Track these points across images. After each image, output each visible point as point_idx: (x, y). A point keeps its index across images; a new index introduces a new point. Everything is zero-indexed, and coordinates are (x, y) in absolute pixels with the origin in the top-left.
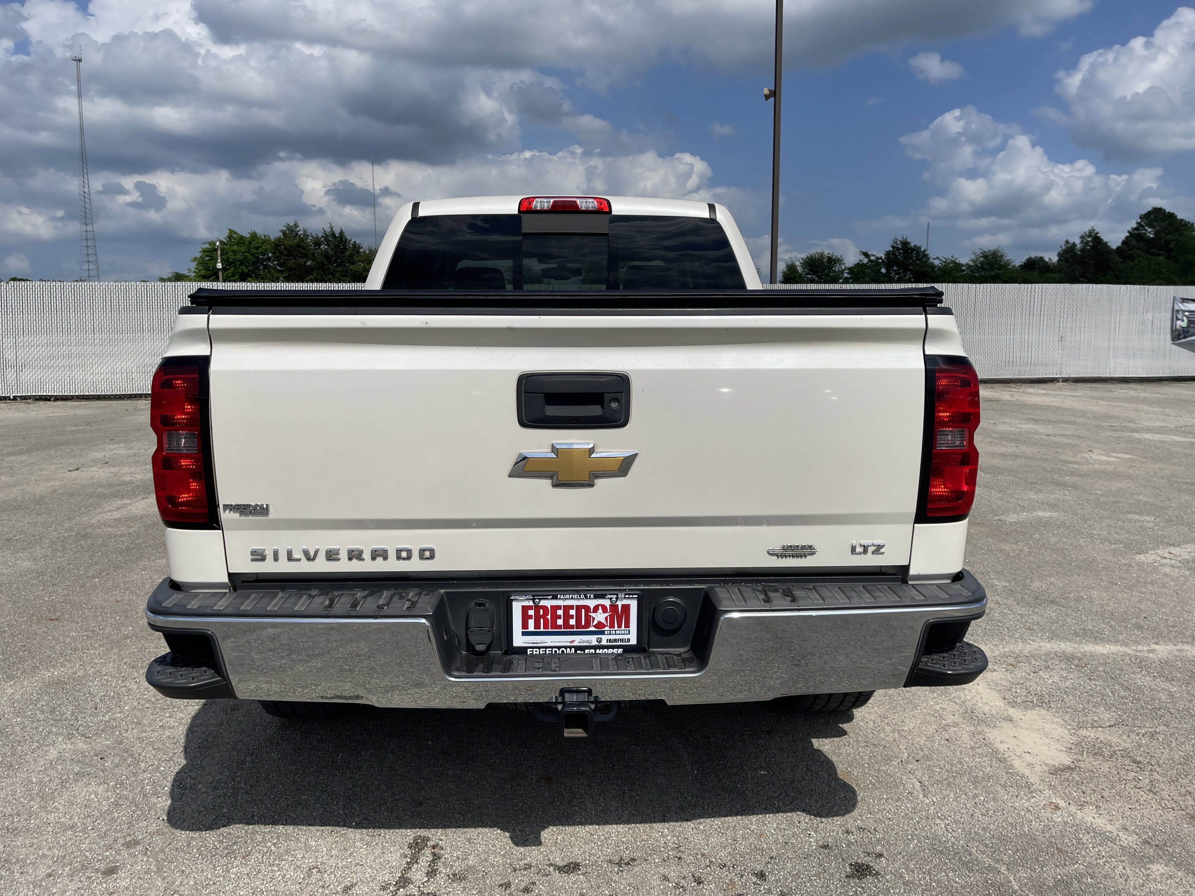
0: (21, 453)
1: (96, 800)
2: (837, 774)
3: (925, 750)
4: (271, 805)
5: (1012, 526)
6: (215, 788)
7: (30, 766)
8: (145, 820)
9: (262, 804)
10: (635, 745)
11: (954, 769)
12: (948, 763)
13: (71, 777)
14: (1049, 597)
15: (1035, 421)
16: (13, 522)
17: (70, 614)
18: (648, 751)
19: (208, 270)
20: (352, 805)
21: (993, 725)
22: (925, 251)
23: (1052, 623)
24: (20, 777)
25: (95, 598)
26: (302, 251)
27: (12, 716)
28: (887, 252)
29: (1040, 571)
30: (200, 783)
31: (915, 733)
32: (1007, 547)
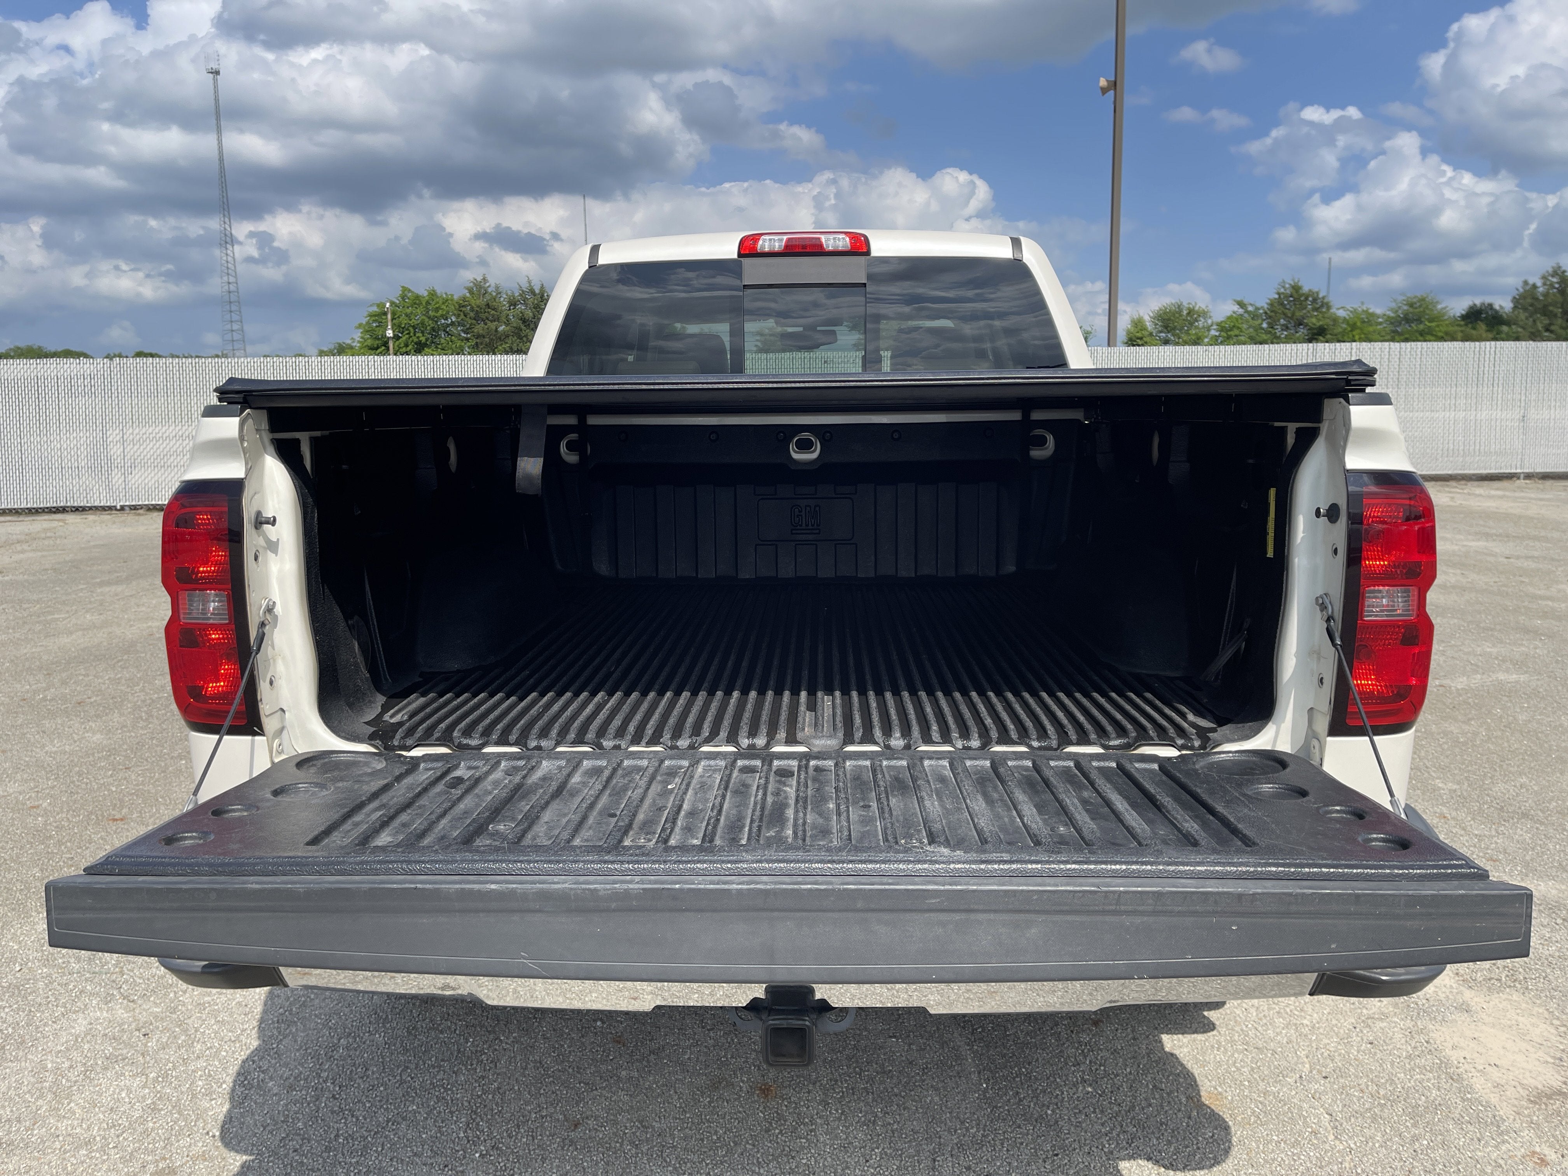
0: (118, 582)
1: (127, 1100)
2: (1200, 1096)
3: (1337, 1059)
4: (365, 1119)
5: (1460, 695)
6: (291, 1088)
7: (47, 1042)
8: (189, 1135)
9: (353, 1116)
10: (895, 1037)
11: (1382, 1092)
12: (1372, 1081)
13: (100, 1062)
14: (1520, 808)
15: (1487, 536)
16: (90, 678)
17: (140, 812)
18: (914, 1047)
19: (377, 338)
20: (478, 1124)
21: (1440, 1018)
22: (1323, 298)
23: (1525, 849)
24: (32, 1061)
25: (177, 789)
26: (493, 312)
27: (37, 964)
28: (1271, 300)
29: (1505, 766)
30: (271, 1078)
31: (1321, 1030)
32: (1454, 728)
